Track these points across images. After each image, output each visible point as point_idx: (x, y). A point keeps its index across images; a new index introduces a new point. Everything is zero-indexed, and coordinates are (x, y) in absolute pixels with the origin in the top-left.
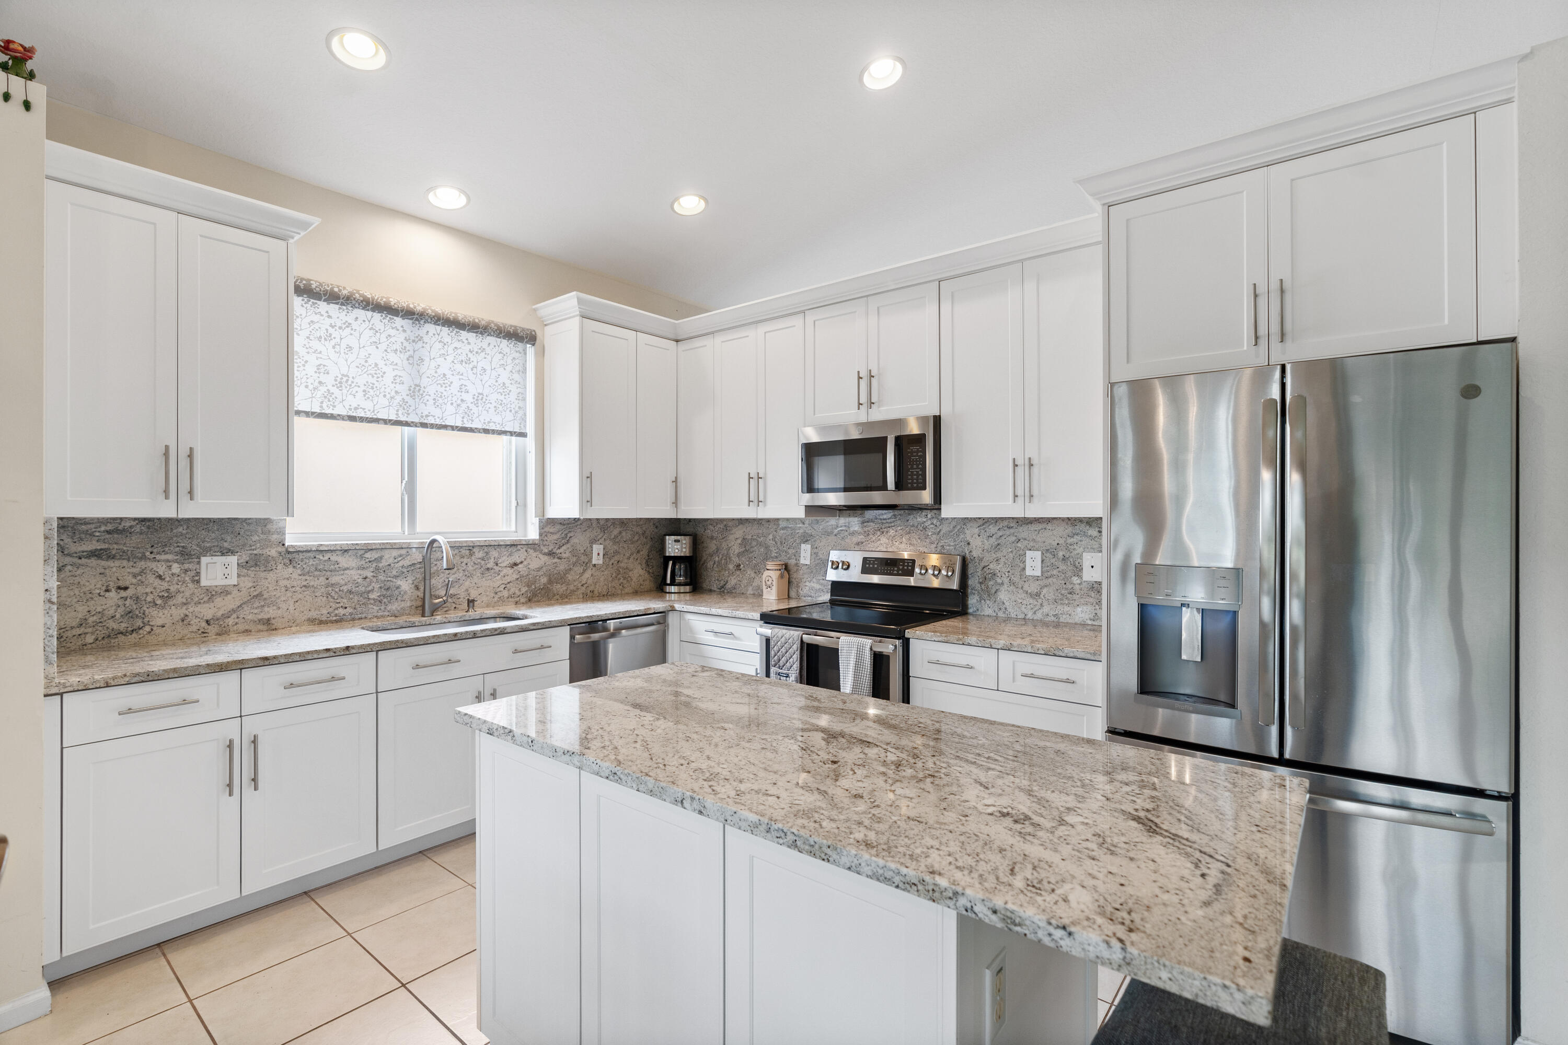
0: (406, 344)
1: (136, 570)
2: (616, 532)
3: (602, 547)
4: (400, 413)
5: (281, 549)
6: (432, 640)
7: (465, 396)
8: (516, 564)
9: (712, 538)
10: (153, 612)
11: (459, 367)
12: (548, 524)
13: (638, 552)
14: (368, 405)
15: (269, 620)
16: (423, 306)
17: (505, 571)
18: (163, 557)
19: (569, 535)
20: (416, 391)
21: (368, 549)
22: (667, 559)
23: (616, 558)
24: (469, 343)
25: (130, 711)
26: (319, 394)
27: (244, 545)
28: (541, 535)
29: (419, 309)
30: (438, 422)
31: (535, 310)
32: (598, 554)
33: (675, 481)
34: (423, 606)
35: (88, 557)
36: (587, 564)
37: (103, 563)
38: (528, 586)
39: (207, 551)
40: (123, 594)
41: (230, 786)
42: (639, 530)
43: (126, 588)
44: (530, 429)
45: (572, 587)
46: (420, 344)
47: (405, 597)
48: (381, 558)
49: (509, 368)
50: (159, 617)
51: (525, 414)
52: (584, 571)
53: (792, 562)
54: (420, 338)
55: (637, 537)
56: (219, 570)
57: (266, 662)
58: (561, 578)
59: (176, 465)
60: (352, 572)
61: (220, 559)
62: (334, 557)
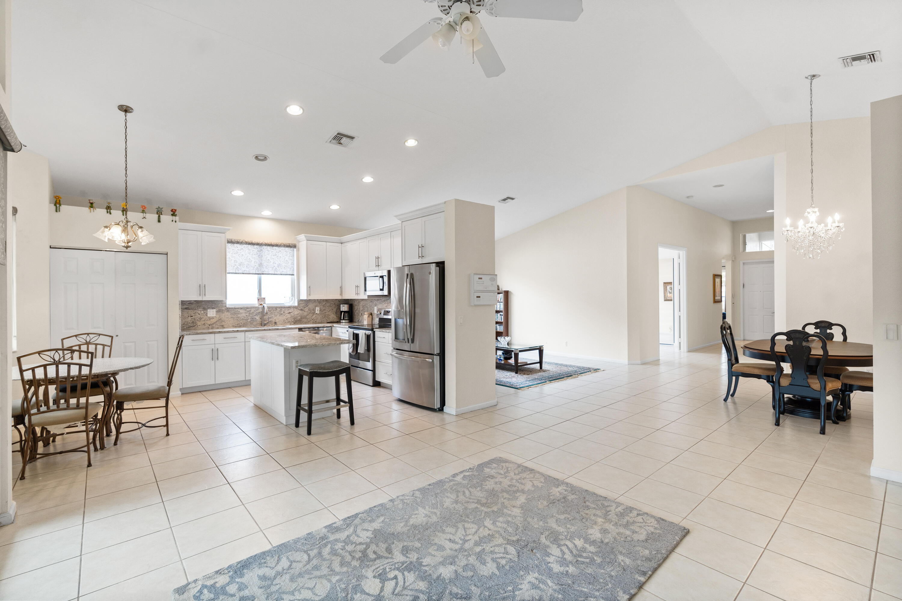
0: (258, 252)
1: (194, 312)
2: (324, 303)
3: (319, 308)
4: (256, 271)
5: (225, 308)
6: (261, 330)
7: (275, 265)
8: (290, 313)
9: (356, 305)
10: (198, 322)
11: (273, 257)
12: (300, 301)
13: (332, 310)
14: (247, 270)
15: (223, 324)
17: (287, 315)
18: (200, 309)
19: (307, 304)
20: (261, 265)
21: (247, 308)
22: (342, 312)
23: (324, 311)
24: (276, 250)
25: (194, 340)
26: (235, 268)
27: (217, 307)
28: (298, 304)
29: (261, 242)
30: (267, 273)
31: (296, 238)
32: (318, 310)
33: (341, 288)
34: (262, 324)
35: (185, 309)
36: (314, 313)
37: (188, 310)
38: (294, 319)
39: (209, 308)
40: (192, 318)
41: (213, 359)
42: (332, 302)
43: (192, 316)
44: (295, 273)
45: (309, 320)
46: (262, 252)
47: (258, 320)
48: (251, 310)
49: (288, 256)
51: (294, 269)
52: (313, 315)
53: (373, 313)
54: (262, 250)
55: (332, 305)
56: (212, 313)
57: (220, 332)
58: (305, 317)
59: (202, 288)
60: (243, 314)
61: (212, 310)
62: (239, 310)
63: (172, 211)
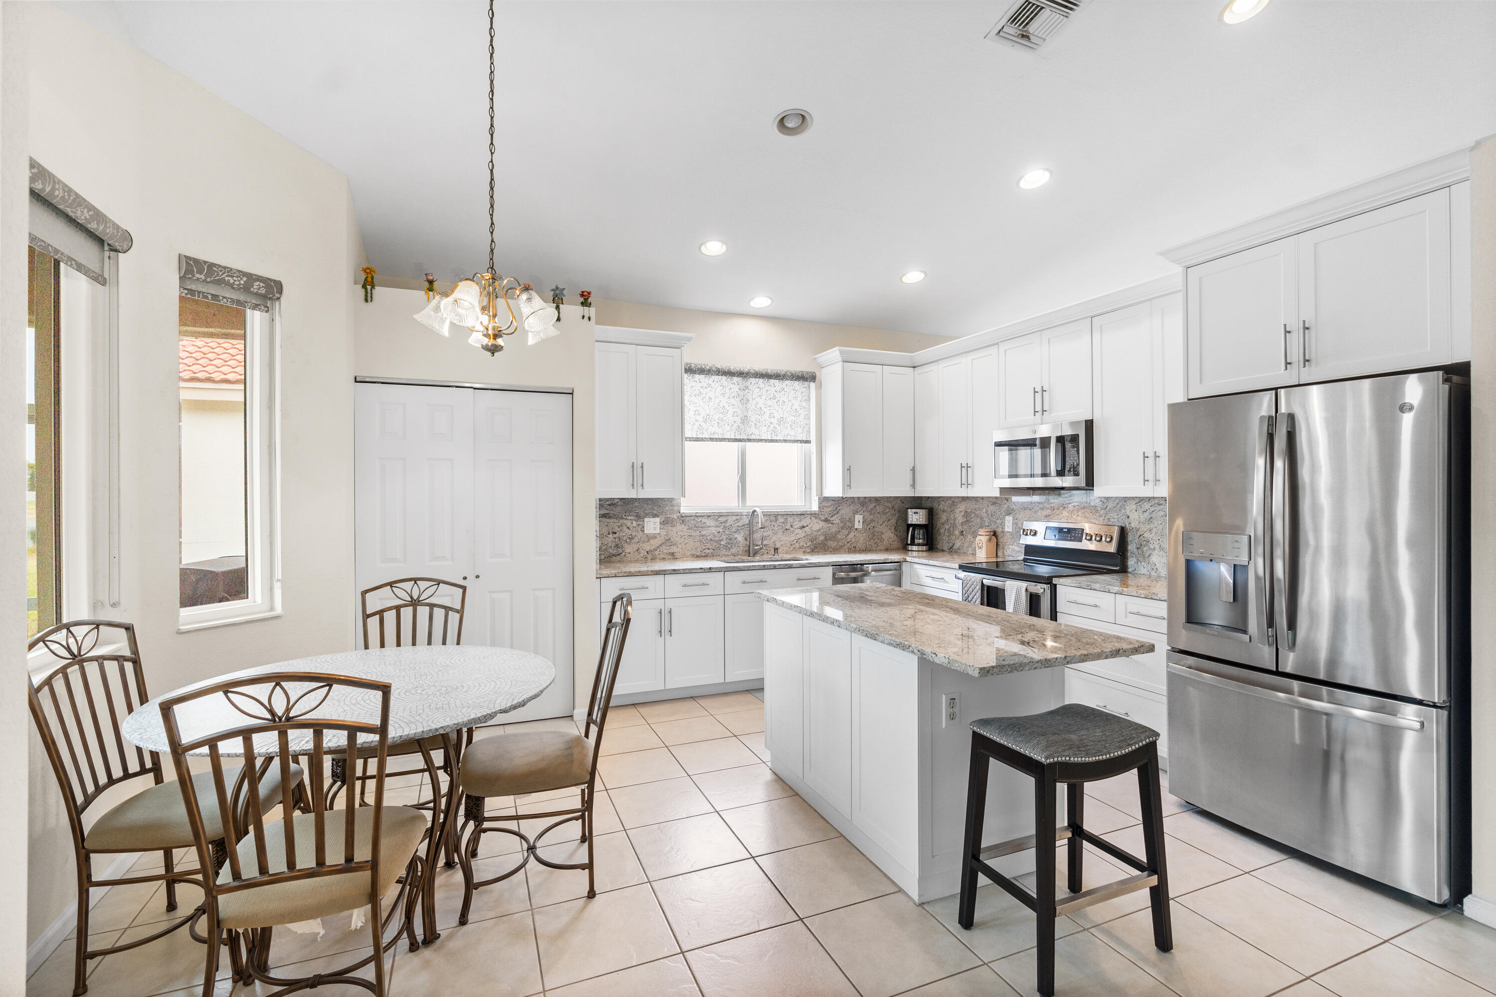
0: (739, 392)
1: (619, 524)
2: (872, 506)
3: (861, 516)
4: (736, 434)
5: (679, 515)
6: (752, 568)
7: (772, 420)
8: (803, 527)
9: (944, 511)
10: (627, 546)
11: (769, 402)
12: (824, 500)
13: (889, 520)
14: (720, 431)
15: (673, 553)
16: (748, 368)
17: (797, 531)
18: (628, 518)
19: (838, 508)
20: (745, 420)
21: (720, 515)
22: (909, 526)
23: (872, 525)
24: (775, 386)
27: (662, 512)
28: (819, 508)
29: (746, 370)
30: (757, 437)
31: (815, 358)
32: (859, 522)
33: (913, 469)
34: (749, 550)
36: (851, 528)
37: (607, 520)
38: (812, 541)
39: (647, 515)
40: (615, 536)
41: (660, 632)
42: (889, 504)
43: (615, 533)
44: (813, 438)
45: (840, 544)
46: (747, 391)
47: (740, 545)
48: (727, 521)
49: (799, 399)
50: (629, 549)
51: (810, 428)
52: (849, 533)
53: (999, 530)
54: (747, 387)
55: (887, 510)
56: (652, 525)
57: (675, 572)
58: (833, 537)
59: (637, 471)
60: (712, 529)
61: (652, 520)
62: (703, 520)
63: (582, 295)
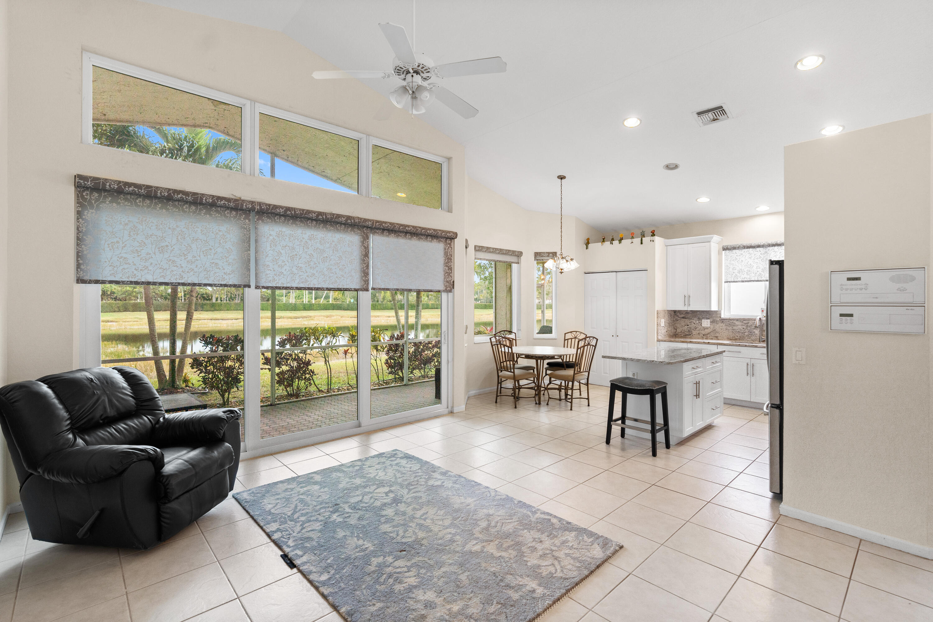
0: (761, 255)
1: (690, 322)
5: (720, 319)
10: (693, 331)
15: (718, 335)
18: (695, 319)
20: (765, 270)
21: (745, 320)
27: (712, 317)
34: (760, 339)
39: (703, 318)
47: (757, 335)
48: (748, 323)
50: (694, 332)
56: (706, 323)
59: (687, 299)
60: (739, 326)
61: (706, 320)
62: (734, 322)
63: (652, 232)
